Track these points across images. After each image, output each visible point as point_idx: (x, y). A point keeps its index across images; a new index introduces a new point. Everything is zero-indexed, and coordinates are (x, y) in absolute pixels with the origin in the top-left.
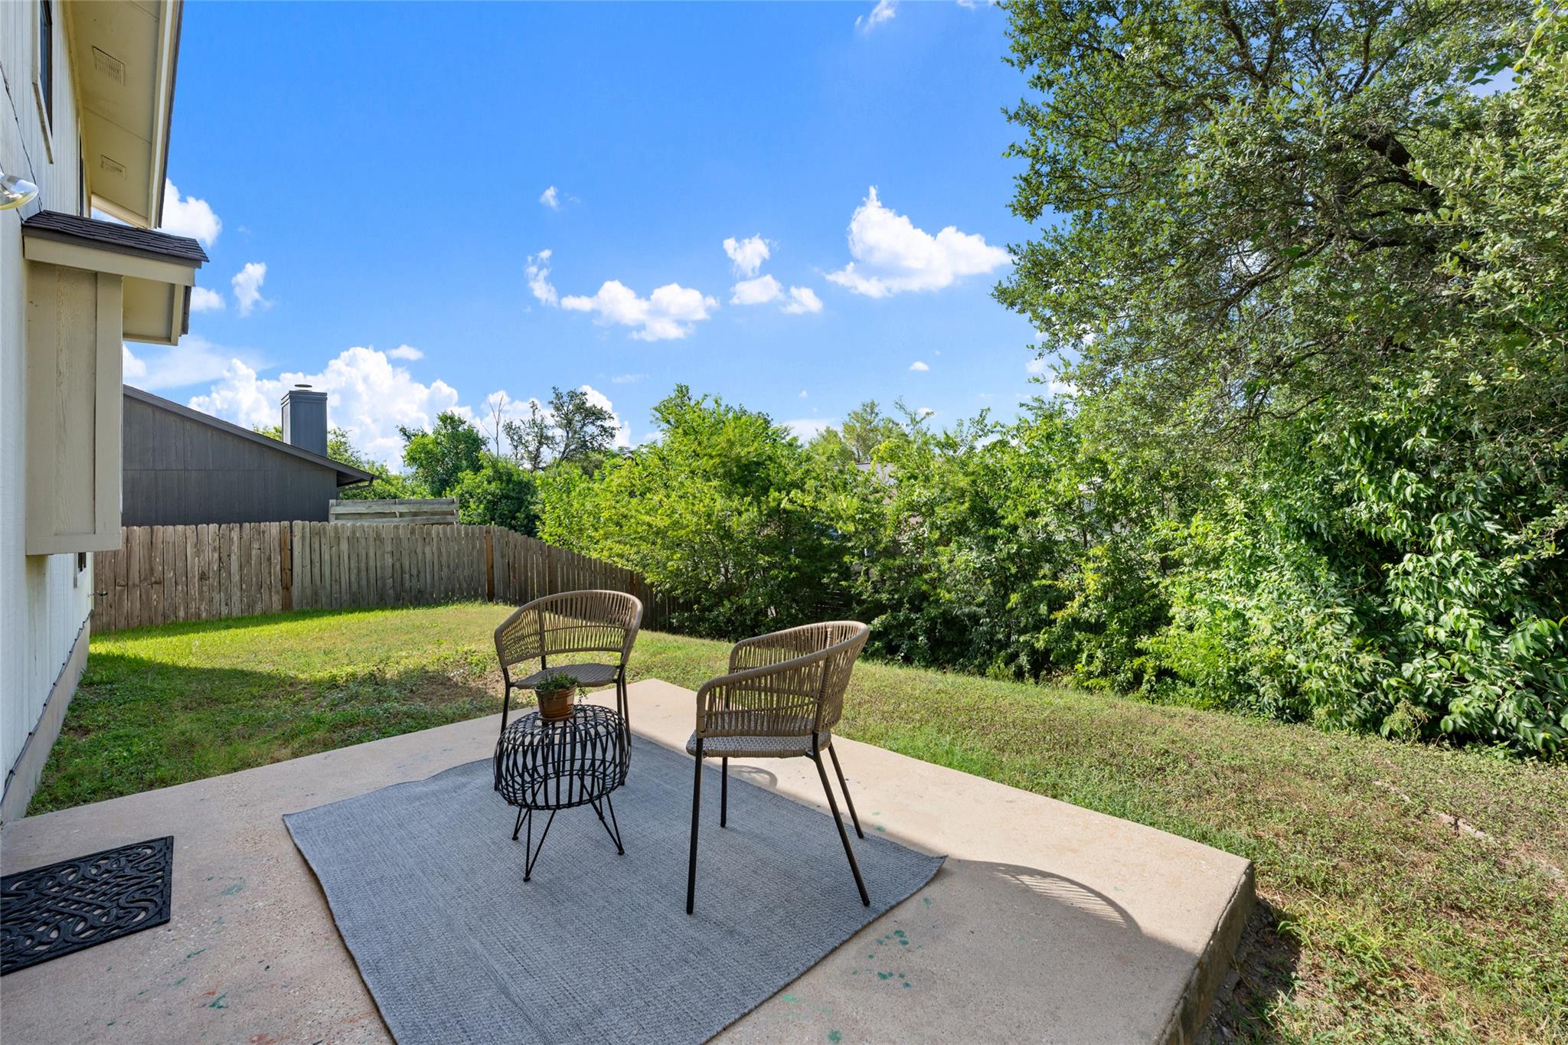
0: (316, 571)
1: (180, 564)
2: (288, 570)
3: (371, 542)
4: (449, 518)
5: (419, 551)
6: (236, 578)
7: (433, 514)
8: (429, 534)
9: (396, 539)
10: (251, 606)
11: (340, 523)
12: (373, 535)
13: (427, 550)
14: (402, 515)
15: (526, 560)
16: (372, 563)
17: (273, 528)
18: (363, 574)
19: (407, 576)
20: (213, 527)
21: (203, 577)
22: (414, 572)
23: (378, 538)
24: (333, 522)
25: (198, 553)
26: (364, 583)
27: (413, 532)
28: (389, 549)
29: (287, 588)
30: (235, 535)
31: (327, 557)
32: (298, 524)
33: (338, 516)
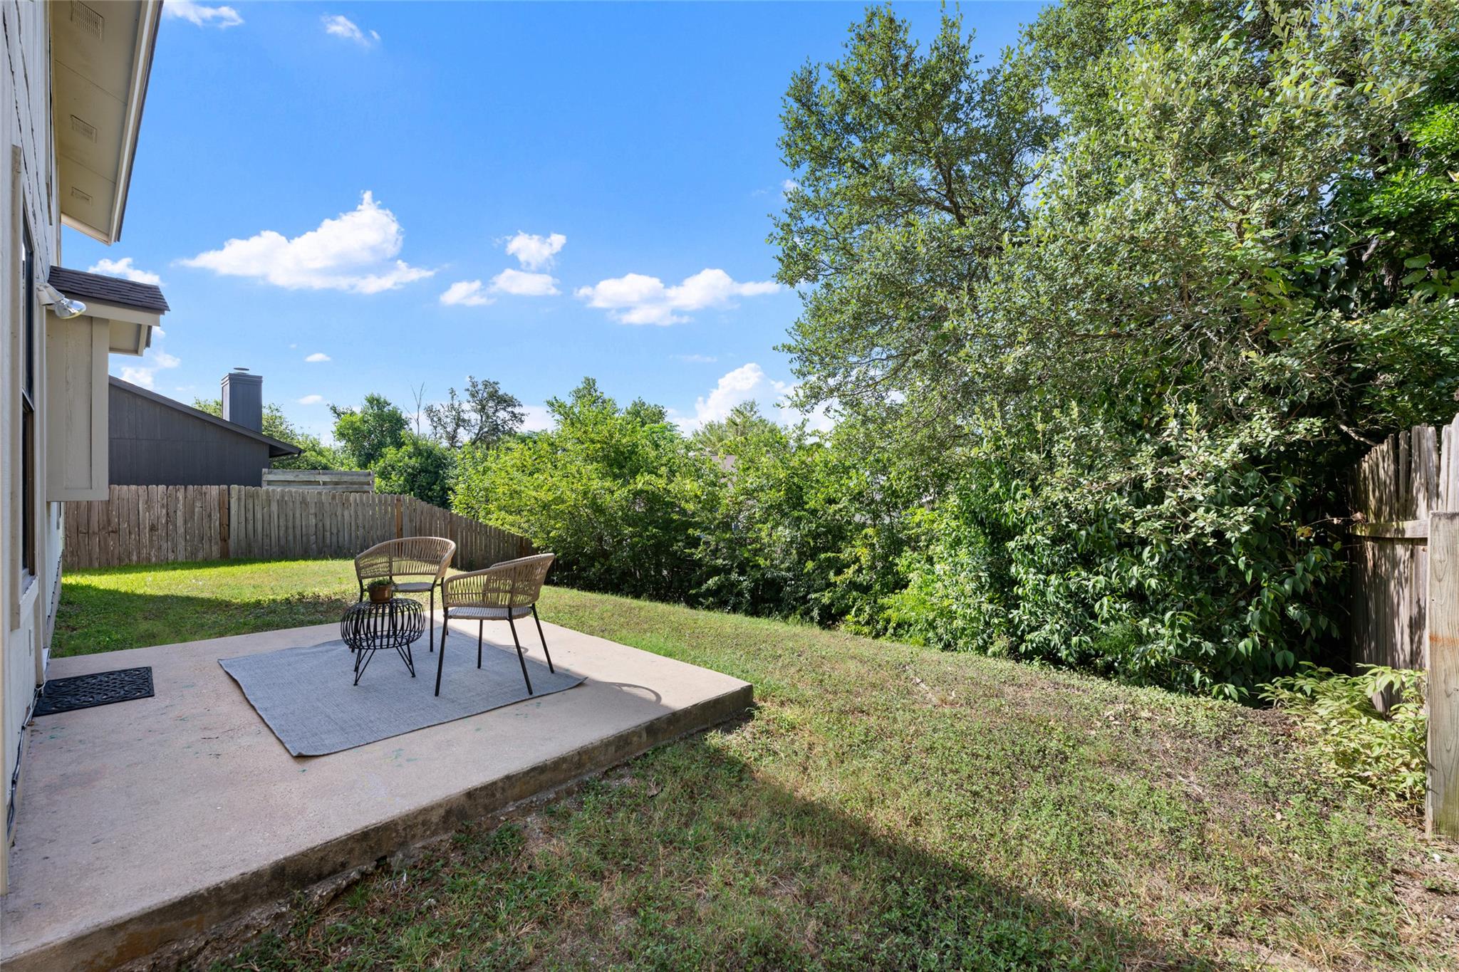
0: (250, 526)
1: (133, 517)
2: (226, 525)
3: (298, 505)
4: (366, 488)
5: (339, 513)
6: (181, 530)
7: (352, 483)
8: (348, 499)
9: (320, 504)
10: (194, 553)
11: (271, 488)
12: (299, 499)
13: (346, 513)
14: (325, 483)
15: (431, 524)
16: (298, 522)
17: (214, 490)
18: (291, 531)
19: (328, 534)
20: (162, 488)
21: (153, 528)
22: (335, 531)
23: (304, 502)
24: (265, 487)
25: (149, 508)
26: (291, 538)
27: (334, 497)
28: (312, 511)
29: (225, 539)
30: (181, 495)
31: (259, 516)
32: (235, 488)
33: (270, 483)
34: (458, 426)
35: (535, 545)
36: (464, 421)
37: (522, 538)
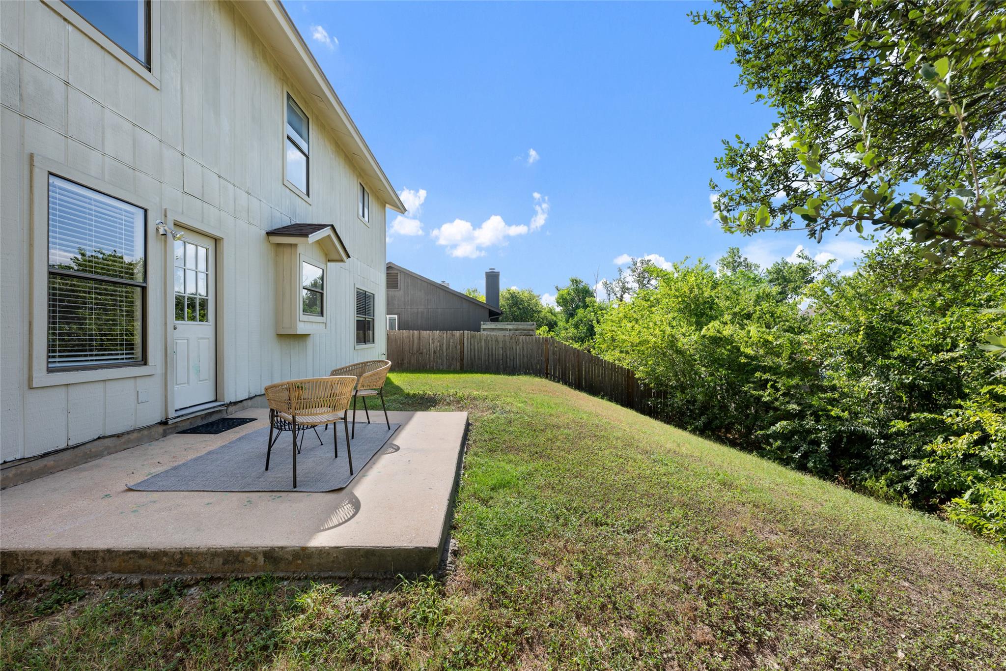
0: (473, 353)
1: (428, 347)
2: (462, 352)
3: (494, 342)
4: (531, 333)
5: (514, 347)
6: (445, 354)
7: (524, 330)
8: (518, 340)
9: (504, 342)
10: (450, 366)
11: (485, 333)
12: (494, 339)
13: (518, 348)
14: (510, 330)
15: (566, 357)
16: (494, 352)
17: (457, 333)
18: (490, 357)
19: (508, 360)
20: (438, 332)
21: (435, 352)
22: (512, 358)
23: (497, 341)
24: (482, 332)
25: (433, 342)
26: (491, 361)
27: (511, 338)
28: (501, 346)
29: (462, 360)
30: (445, 336)
31: (476, 348)
32: (466, 331)
33: (484, 330)
34: (624, 292)
35: (637, 376)
36: (628, 289)
37: (628, 370)
